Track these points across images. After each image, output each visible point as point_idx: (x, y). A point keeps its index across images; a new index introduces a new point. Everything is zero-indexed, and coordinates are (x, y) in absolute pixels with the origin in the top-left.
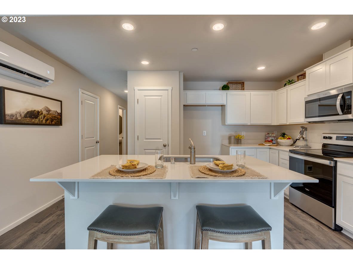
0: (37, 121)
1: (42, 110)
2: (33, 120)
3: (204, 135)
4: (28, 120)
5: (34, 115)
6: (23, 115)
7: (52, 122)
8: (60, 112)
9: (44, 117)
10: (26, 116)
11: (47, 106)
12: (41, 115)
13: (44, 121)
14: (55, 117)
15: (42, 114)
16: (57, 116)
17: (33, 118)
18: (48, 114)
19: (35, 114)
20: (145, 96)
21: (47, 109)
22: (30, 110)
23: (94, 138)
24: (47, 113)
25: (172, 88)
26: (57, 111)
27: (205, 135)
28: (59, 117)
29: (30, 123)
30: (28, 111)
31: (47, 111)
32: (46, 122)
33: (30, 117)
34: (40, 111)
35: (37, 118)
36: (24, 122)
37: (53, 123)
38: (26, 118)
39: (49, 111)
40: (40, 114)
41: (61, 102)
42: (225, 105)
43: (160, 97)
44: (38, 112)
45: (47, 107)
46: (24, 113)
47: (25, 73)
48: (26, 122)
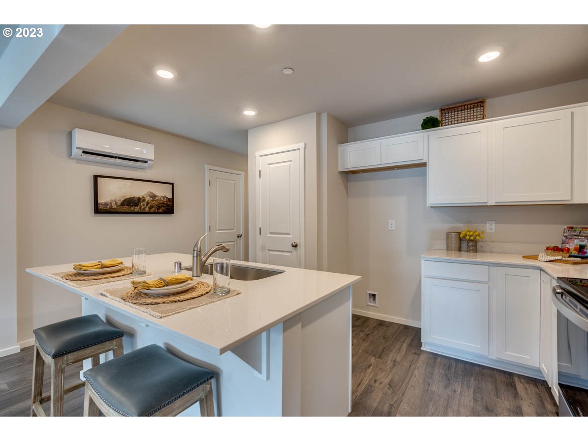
0: (137, 209)
1: (145, 196)
2: (132, 209)
3: (390, 229)
4: (126, 208)
5: (133, 203)
6: (119, 203)
7: (158, 209)
8: (171, 197)
9: (148, 204)
10: (123, 204)
11: (151, 191)
12: (142, 202)
13: (147, 209)
14: (163, 203)
15: (144, 200)
16: (167, 201)
17: (132, 206)
18: (153, 201)
19: (135, 201)
20: (269, 164)
21: (151, 195)
22: (129, 197)
23: (233, 229)
24: (152, 199)
25: (305, 144)
26: (167, 196)
27: (394, 229)
28: (169, 203)
29: (128, 211)
30: (126, 198)
31: (151, 197)
32: (150, 210)
33: (128, 205)
34: (141, 197)
35: (137, 206)
36: (120, 211)
37: (161, 210)
38: (122, 206)
39: (154, 196)
40: (141, 200)
41: (172, 184)
42: (426, 162)
43: (289, 163)
44: (139, 199)
45: (152, 193)
46: (120, 200)
47: (116, 157)
48: (122, 211)
